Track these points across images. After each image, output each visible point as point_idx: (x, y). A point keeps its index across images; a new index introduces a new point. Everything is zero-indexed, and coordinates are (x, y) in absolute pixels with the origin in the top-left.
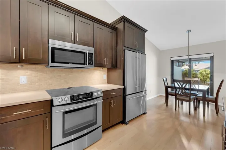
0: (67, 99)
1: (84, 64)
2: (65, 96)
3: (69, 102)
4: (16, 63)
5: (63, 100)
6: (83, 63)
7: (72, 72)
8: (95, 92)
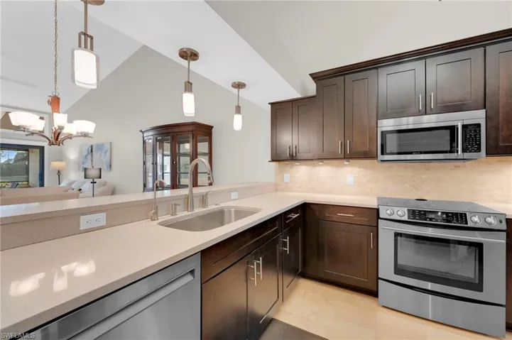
0: (402, 214)
1: (451, 152)
2: (399, 208)
3: (406, 218)
4: (341, 159)
5: (395, 213)
6: (449, 149)
7: (428, 169)
8: (475, 213)
